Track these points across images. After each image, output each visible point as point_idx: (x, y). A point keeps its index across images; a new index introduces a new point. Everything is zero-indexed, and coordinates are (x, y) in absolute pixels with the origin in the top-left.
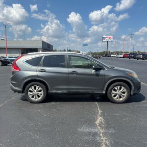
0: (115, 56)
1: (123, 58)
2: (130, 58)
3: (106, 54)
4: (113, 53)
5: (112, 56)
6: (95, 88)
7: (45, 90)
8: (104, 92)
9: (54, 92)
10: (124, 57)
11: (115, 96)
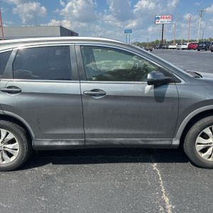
0: (175, 47)
1: (188, 51)
2: (199, 50)
3: (161, 45)
4: (171, 43)
5: (170, 47)
6: (151, 132)
7: (24, 139)
8: (176, 142)
9: (46, 144)
10: (189, 48)
11: (204, 151)
